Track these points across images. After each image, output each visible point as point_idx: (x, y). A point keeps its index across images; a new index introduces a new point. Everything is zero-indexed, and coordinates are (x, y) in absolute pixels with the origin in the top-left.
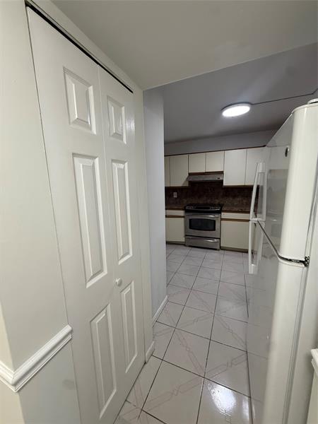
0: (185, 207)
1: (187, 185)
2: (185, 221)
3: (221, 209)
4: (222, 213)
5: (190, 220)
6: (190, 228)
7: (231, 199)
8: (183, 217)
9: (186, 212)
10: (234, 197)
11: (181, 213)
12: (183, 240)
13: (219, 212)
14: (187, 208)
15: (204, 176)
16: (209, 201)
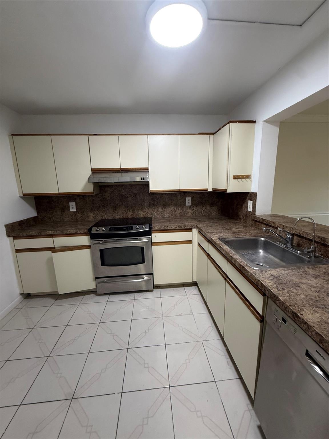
0: (90, 230)
1: (90, 189)
2: (93, 254)
3: (151, 228)
4: (153, 235)
5: (102, 251)
6: (103, 264)
7: (160, 209)
8: (89, 247)
9: (92, 238)
10: (165, 206)
11: (85, 240)
12: (92, 286)
13: (148, 234)
14: (94, 231)
15: (119, 175)
16: (130, 214)
